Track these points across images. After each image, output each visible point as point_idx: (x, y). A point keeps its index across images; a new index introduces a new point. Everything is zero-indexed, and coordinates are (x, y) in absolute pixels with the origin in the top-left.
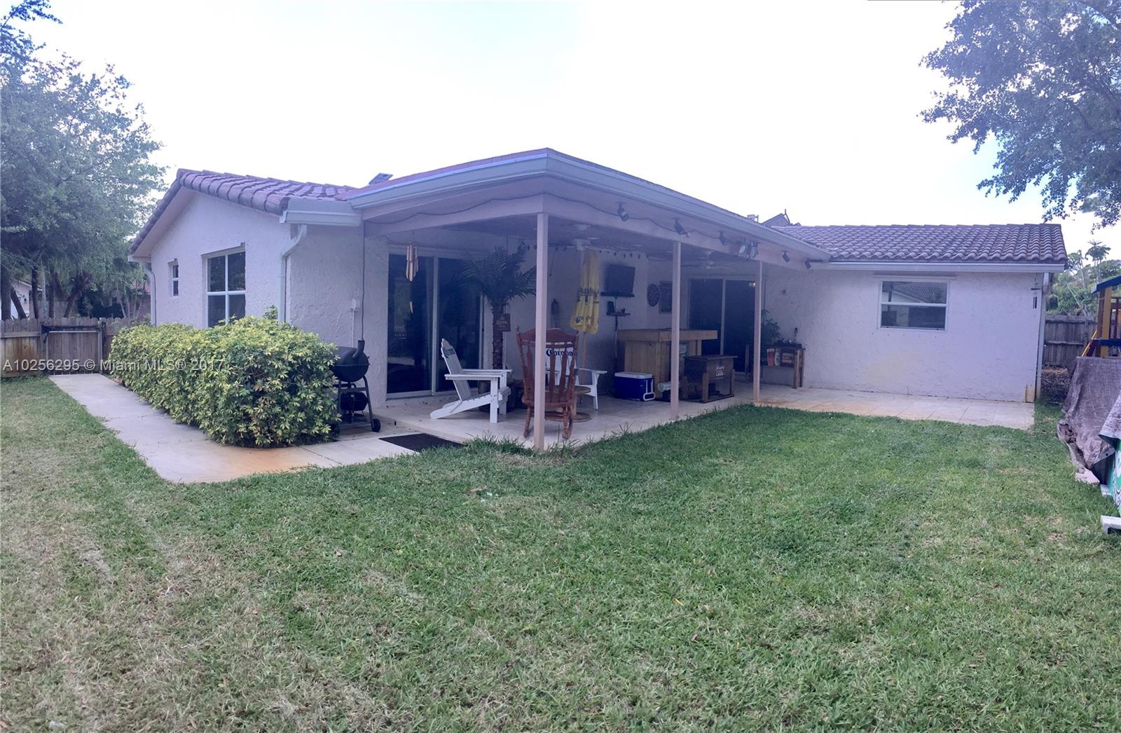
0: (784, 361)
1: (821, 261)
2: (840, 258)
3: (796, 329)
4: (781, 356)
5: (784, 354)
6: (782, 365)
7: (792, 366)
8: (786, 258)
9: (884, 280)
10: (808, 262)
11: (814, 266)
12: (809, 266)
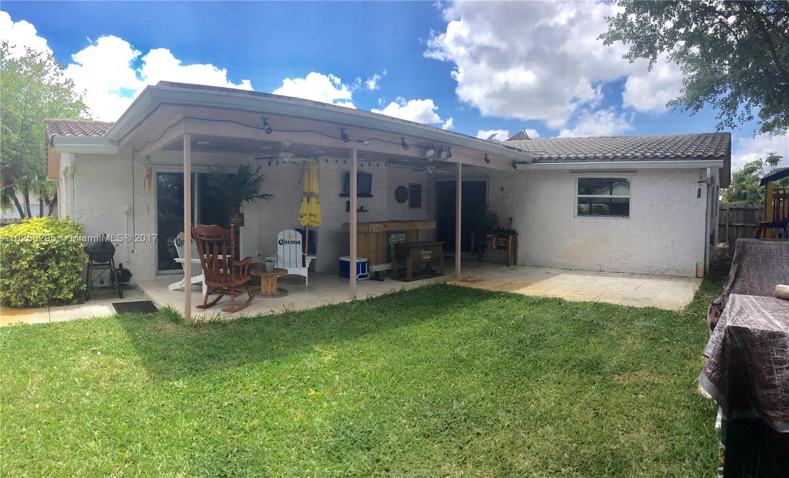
0: (499, 244)
1: (525, 163)
2: (541, 159)
3: (511, 219)
4: (497, 240)
5: (500, 239)
6: (499, 247)
7: (505, 248)
8: (487, 161)
9: (580, 177)
10: (514, 164)
11: (519, 167)
12: (515, 167)
